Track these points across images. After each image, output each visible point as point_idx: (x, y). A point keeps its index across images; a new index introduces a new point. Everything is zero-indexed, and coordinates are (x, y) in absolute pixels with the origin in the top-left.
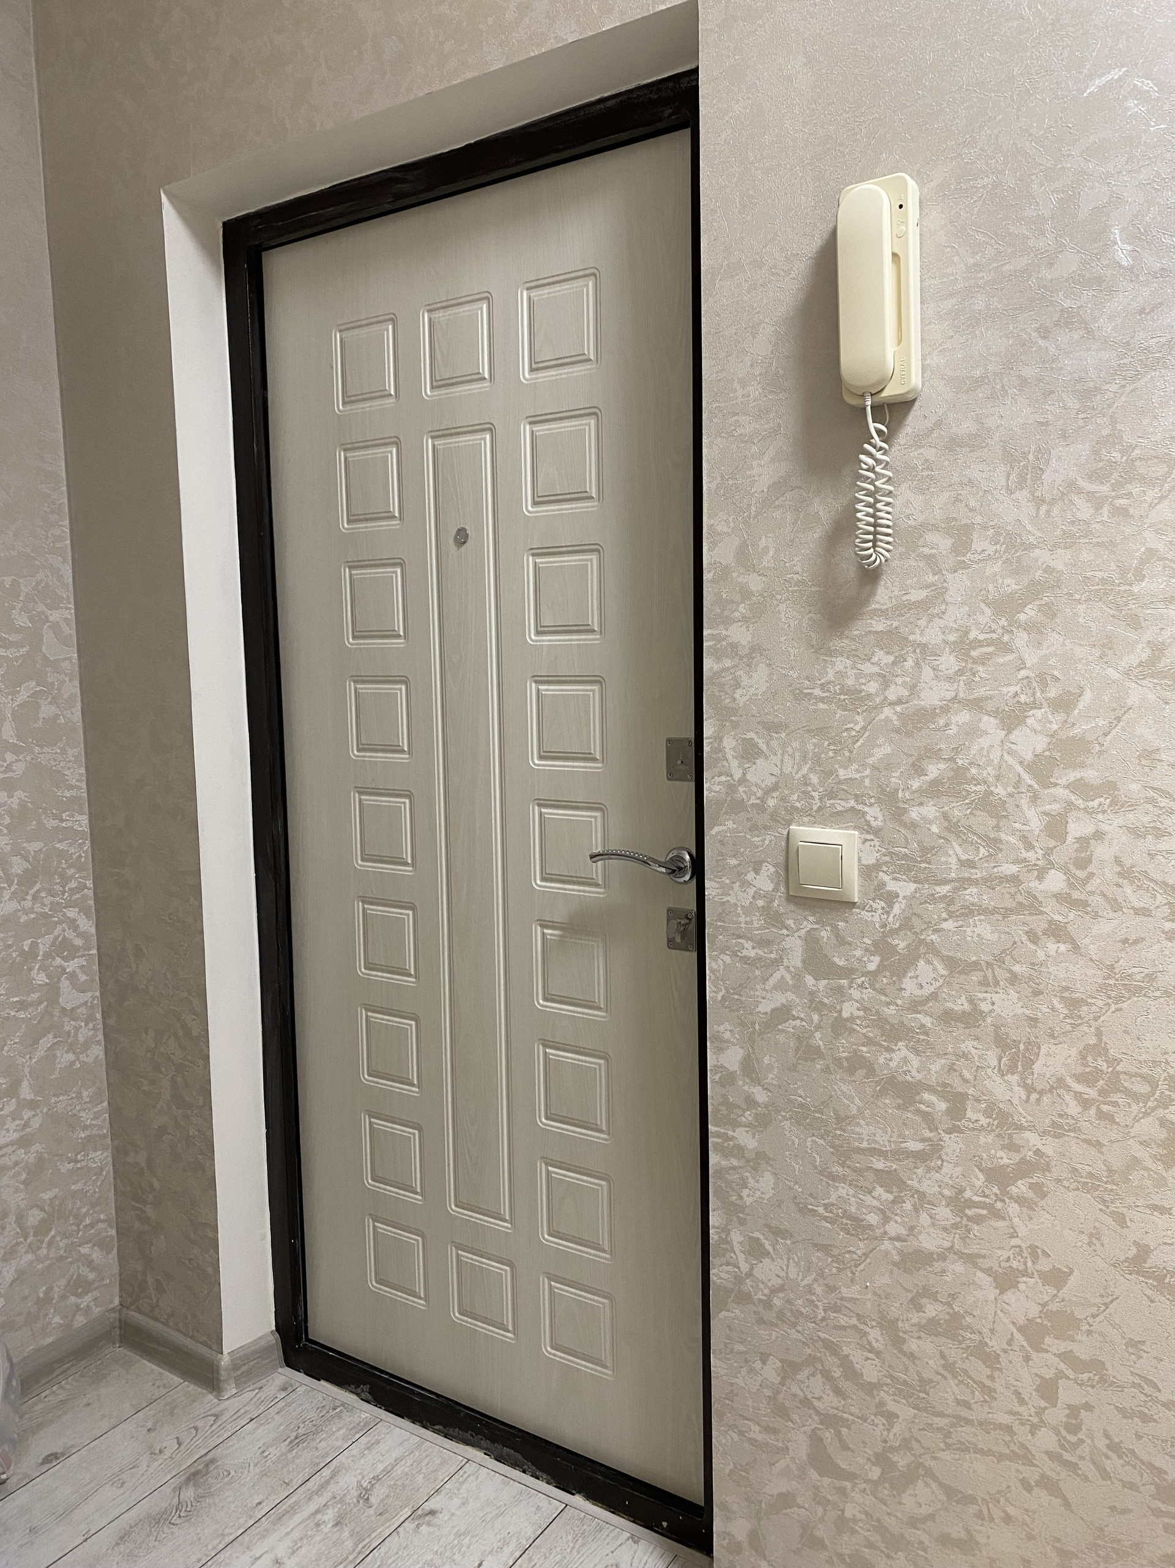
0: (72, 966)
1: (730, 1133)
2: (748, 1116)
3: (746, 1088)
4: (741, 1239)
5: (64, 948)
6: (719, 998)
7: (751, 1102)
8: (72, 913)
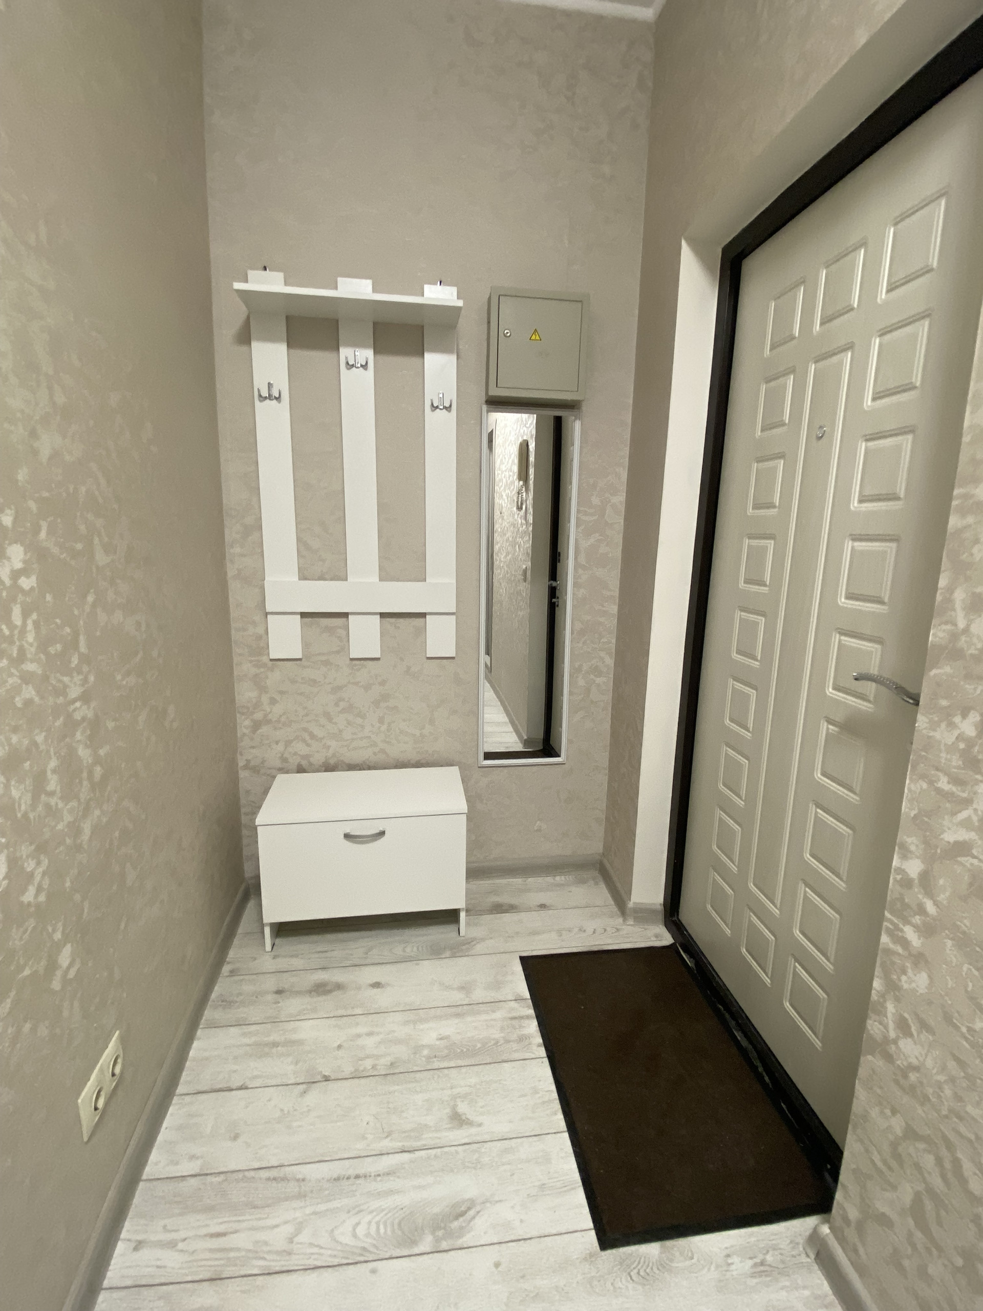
0: (599, 680)
1: (901, 926)
2: (917, 919)
3: (920, 896)
4: (894, 1011)
5: (596, 671)
6: (912, 815)
7: (922, 910)
8: (602, 654)
